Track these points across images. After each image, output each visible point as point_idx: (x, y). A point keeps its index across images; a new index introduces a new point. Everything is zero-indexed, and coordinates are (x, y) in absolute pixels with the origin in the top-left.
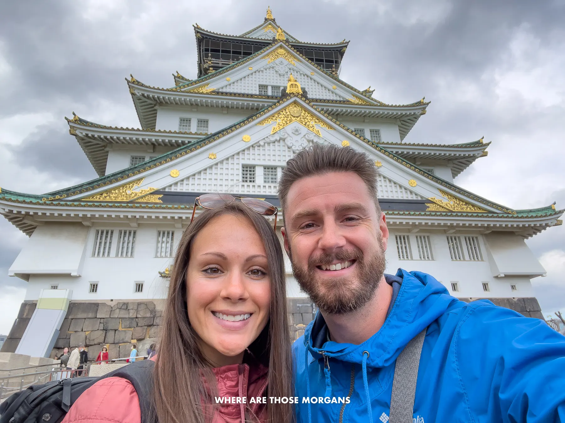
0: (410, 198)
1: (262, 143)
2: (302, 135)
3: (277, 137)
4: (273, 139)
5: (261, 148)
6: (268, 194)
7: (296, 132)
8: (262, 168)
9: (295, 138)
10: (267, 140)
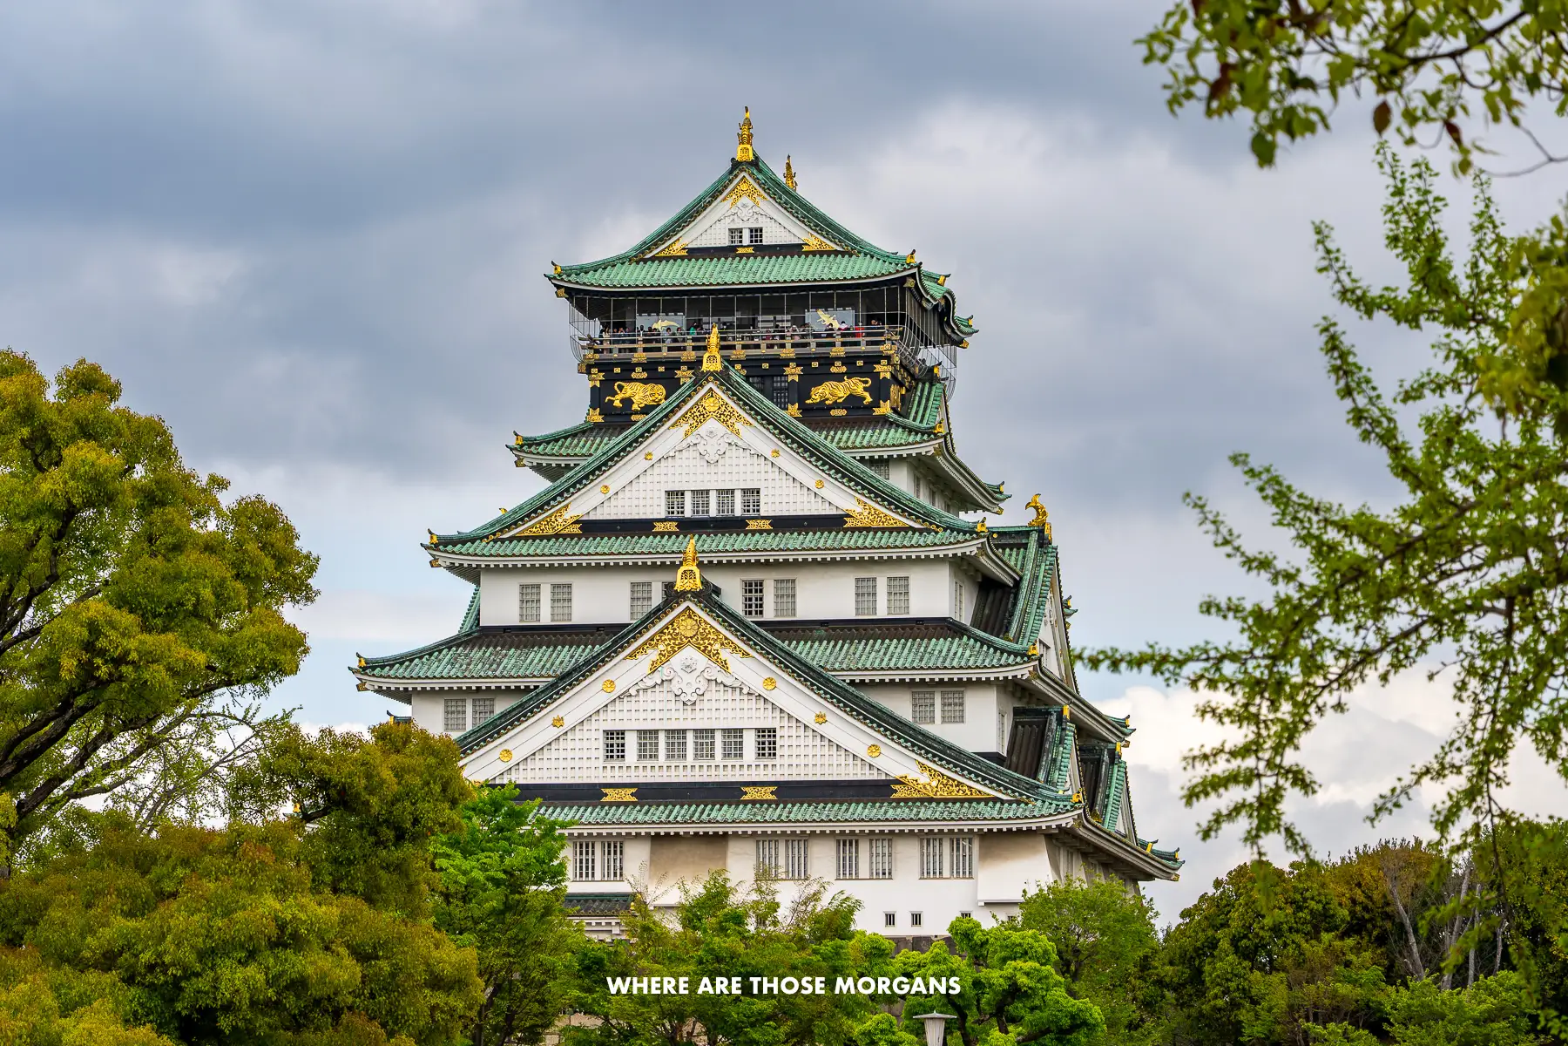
0: (867, 777)
1: (633, 692)
2: (697, 673)
3: (657, 678)
4: (650, 683)
5: (633, 699)
6: (642, 780)
7: (689, 669)
8: (635, 734)
9: (687, 678)
10: (641, 685)
